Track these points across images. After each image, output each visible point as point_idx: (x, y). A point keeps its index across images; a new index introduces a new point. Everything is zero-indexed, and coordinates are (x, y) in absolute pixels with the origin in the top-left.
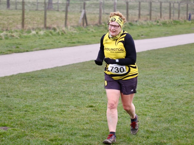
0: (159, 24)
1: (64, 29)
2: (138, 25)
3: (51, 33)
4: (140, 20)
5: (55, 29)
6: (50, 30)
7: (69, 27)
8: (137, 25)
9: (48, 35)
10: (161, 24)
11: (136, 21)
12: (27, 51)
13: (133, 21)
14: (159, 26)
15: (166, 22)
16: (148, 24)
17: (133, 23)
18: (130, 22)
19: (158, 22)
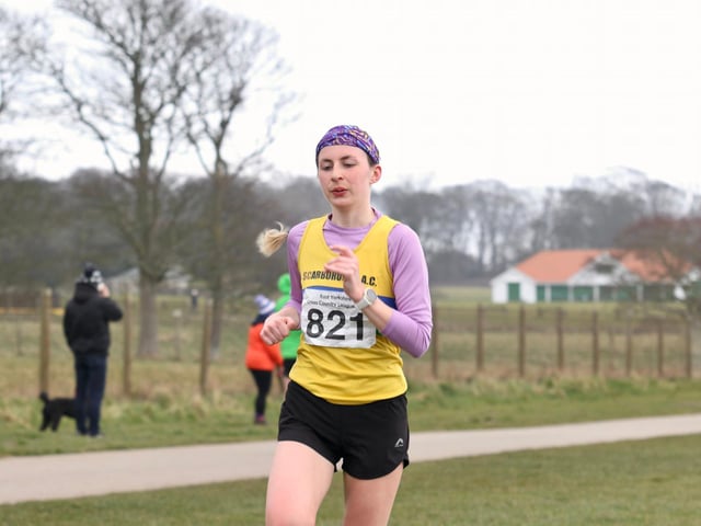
0: (552, 391)
1: (197, 398)
2: (476, 392)
3: (148, 412)
4: (481, 377)
5: (163, 402)
6: (146, 404)
7: (217, 395)
8: (470, 394)
9: (137, 420)
10: (563, 393)
11: (469, 380)
12: (59, 452)
13: (458, 379)
14: (554, 397)
15: (580, 384)
16: (511, 390)
17: (456, 386)
18: (444, 381)
19: (550, 385)
